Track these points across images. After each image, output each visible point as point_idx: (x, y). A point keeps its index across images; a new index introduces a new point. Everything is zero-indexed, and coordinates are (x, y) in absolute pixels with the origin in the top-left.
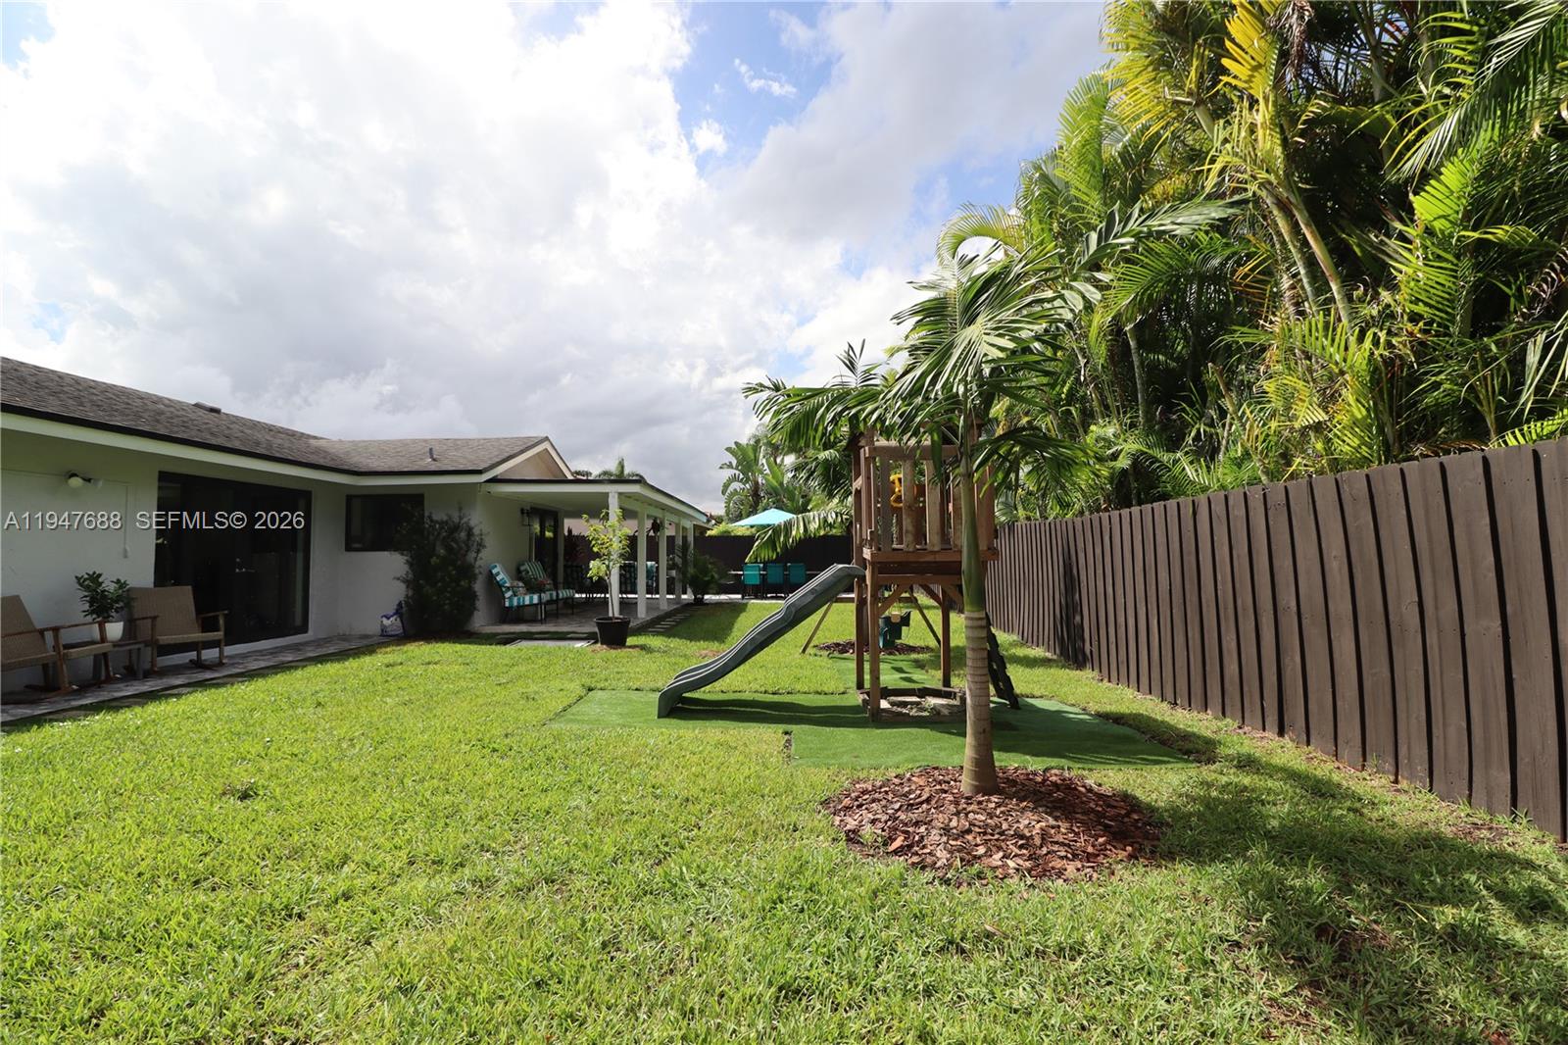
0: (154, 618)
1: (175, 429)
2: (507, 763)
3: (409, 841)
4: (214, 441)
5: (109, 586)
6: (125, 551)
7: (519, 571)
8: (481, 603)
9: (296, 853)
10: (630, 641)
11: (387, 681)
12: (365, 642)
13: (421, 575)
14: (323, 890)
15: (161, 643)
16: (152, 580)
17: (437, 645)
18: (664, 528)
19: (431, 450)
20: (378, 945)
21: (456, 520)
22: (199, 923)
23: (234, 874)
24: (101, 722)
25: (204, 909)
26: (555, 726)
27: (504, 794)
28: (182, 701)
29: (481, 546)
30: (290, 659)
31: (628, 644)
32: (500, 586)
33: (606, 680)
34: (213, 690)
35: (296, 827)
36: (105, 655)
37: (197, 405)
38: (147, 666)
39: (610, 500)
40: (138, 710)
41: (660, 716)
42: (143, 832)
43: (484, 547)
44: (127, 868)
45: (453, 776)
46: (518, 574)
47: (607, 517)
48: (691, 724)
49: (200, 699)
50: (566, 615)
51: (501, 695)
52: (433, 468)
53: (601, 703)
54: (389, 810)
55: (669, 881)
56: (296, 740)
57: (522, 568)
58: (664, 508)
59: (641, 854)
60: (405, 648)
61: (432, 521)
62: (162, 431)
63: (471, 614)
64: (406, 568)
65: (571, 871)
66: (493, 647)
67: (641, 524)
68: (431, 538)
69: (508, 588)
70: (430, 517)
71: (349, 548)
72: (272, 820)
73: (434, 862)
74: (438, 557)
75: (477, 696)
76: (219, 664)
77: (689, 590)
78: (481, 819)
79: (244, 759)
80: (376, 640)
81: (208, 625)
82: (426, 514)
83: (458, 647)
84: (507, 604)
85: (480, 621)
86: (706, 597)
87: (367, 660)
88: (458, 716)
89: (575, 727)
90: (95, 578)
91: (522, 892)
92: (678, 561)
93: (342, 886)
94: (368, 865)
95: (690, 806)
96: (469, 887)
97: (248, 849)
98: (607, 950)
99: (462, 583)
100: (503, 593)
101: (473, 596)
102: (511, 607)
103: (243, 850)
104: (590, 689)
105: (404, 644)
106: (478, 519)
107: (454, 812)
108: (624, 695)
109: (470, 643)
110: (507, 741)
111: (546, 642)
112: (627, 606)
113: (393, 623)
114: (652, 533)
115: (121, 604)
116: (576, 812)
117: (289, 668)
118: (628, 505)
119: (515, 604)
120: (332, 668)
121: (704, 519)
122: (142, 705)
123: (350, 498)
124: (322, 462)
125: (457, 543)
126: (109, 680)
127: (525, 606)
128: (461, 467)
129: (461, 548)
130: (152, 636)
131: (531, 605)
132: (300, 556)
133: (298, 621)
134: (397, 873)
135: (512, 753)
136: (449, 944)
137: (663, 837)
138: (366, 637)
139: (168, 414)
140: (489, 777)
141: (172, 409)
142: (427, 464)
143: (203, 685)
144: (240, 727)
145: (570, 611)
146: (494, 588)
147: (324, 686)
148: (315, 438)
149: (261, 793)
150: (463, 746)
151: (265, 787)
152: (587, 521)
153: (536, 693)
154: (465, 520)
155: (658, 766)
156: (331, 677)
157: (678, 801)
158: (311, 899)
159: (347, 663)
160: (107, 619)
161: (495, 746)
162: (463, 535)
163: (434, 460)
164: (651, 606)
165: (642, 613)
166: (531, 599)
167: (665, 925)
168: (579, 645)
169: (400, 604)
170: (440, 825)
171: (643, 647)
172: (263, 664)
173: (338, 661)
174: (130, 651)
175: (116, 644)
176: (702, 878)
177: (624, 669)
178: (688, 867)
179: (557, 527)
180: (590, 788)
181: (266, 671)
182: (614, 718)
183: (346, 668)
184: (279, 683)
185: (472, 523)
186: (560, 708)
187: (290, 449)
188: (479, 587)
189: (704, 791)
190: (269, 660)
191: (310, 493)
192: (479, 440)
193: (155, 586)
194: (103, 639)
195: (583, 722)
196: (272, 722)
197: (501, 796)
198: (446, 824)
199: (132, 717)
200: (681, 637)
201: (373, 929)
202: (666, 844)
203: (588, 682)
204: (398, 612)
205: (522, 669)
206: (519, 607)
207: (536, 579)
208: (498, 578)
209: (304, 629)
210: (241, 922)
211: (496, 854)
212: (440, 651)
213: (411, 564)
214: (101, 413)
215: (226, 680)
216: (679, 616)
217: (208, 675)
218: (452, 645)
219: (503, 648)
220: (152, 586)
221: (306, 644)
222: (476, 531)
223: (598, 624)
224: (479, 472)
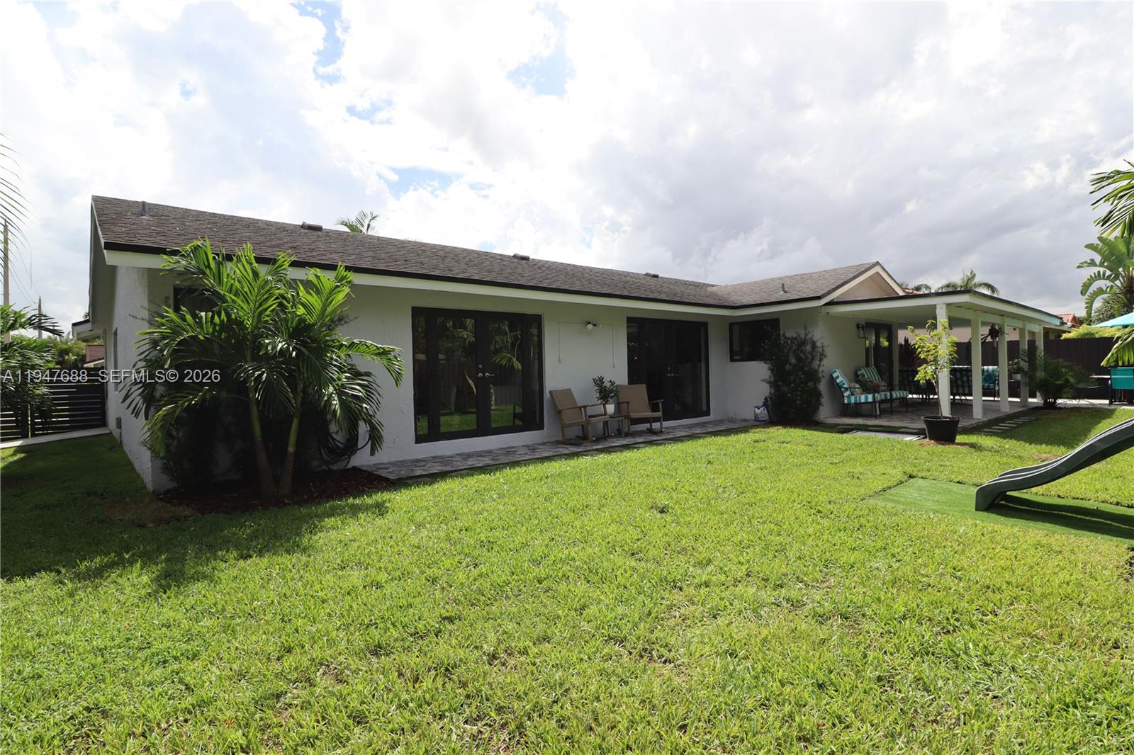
0: (628, 403)
1: (633, 291)
2: (826, 522)
3: (748, 561)
4: (651, 296)
5: (607, 384)
6: (614, 364)
7: (856, 375)
8: (825, 400)
9: (683, 551)
10: (959, 438)
11: (752, 452)
12: (744, 424)
13: (780, 378)
14: (694, 577)
15: (632, 417)
16: (627, 381)
17: (791, 430)
18: (1003, 333)
19: (783, 285)
20: (720, 621)
21: (803, 336)
22: (630, 577)
23: (650, 555)
24: (602, 458)
25: (634, 569)
26: (872, 502)
27: (820, 544)
28: (639, 451)
29: (823, 356)
30: (698, 432)
31: (956, 441)
32: (840, 387)
33: (928, 470)
34: (655, 447)
35: (686, 535)
36: (607, 422)
37: (647, 274)
38: (626, 430)
39: (938, 311)
40: (619, 454)
41: (977, 509)
42: (612, 521)
43: (825, 356)
44: (604, 538)
45: (784, 523)
46: (857, 378)
47: (934, 326)
48: (1012, 521)
49: (649, 451)
50: (899, 412)
51: (832, 471)
52: (784, 298)
53: (919, 489)
54: (739, 537)
55: (952, 651)
56: (693, 483)
57: (859, 373)
58: (1002, 314)
59: (930, 620)
60: (768, 430)
61: (785, 338)
62: (626, 293)
63: (817, 408)
64: (769, 373)
65: (864, 615)
66: (833, 434)
67: (975, 332)
68: (786, 351)
69: (846, 389)
70: (784, 335)
71: (732, 360)
72: (674, 529)
73: (763, 579)
74: (791, 364)
75: (813, 470)
76: (660, 432)
77: (1038, 394)
78: (799, 558)
79: (665, 489)
80: (751, 423)
81: (654, 408)
82: (781, 333)
83: (806, 432)
84: (846, 401)
85: (825, 413)
86: (1059, 401)
87: (743, 436)
88: (797, 482)
89: (889, 505)
90: (601, 379)
91: (822, 619)
92: (1024, 365)
93: (704, 578)
94: (721, 569)
95: (990, 593)
96: (784, 604)
97: (659, 542)
98: (882, 683)
99: (809, 384)
100: (842, 393)
101: (819, 395)
102: (849, 404)
103: (656, 542)
104: (911, 477)
105: (768, 428)
106: (820, 335)
107: (782, 549)
108: (944, 486)
109: (815, 430)
110: (830, 507)
111: (877, 434)
112: (960, 408)
113: (762, 412)
114: (989, 339)
115: (613, 394)
116: (875, 572)
117: (696, 438)
118: (959, 314)
119: (853, 401)
120: (720, 440)
121: (1057, 322)
122: (621, 451)
123: (731, 325)
124: (712, 302)
125: (804, 354)
126: (610, 436)
127: (861, 403)
128: (805, 296)
129: (808, 358)
130: (628, 413)
131: (866, 403)
132: (703, 365)
133: (704, 409)
134: (739, 579)
135: (832, 516)
136: (763, 636)
137: (954, 612)
138: (745, 420)
139: (631, 283)
140: (811, 531)
141: (633, 279)
142: (781, 296)
143: (651, 443)
144: (665, 471)
145: (905, 409)
146: (835, 388)
147: (714, 451)
148: (712, 286)
149: (670, 511)
150: (795, 504)
151: (672, 508)
152: (913, 331)
153: (861, 473)
154: (810, 336)
155: (963, 551)
156: (719, 446)
157: (978, 586)
158: (687, 580)
159: (730, 438)
160: (607, 402)
161: (820, 508)
162: (809, 347)
163: (786, 292)
164: (986, 408)
165: (978, 414)
166: (866, 398)
167: (940, 683)
168: (909, 438)
169: (766, 399)
170: (771, 555)
171: (973, 446)
172: (683, 434)
173: (725, 436)
174: (619, 420)
175: (611, 417)
176: (988, 659)
177: (947, 463)
178: (976, 645)
179: (891, 337)
180: (893, 556)
181: (683, 438)
182: (930, 504)
183: (728, 441)
184: (689, 446)
185: (815, 338)
186: (880, 488)
187: (694, 295)
188: (823, 387)
189: (1008, 583)
190: (687, 431)
191: (706, 323)
192: (820, 272)
193: (629, 384)
194: (605, 414)
195: (899, 502)
196: (681, 471)
197: (817, 546)
198: (775, 556)
199: (616, 457)
200: (1018, 439)
201: (719, 610)
202: (957, 620)
203: (910, 470)
204: (765, 404)
205: (853, 453)
206: (856, 404)
207: (872, 382)
208: (838, 381)
209: (708, 413)
210: (651, 582)
211: (807, 585)
212: (792, 434)
213: (772, 370)
214: (598, 287)
215: (663, 441)
216: (1025, 419)
217: (655, 438)
218: (802, 430)
219: (840, 436)
220: (627, 384)
221: (709, 423)
222: (819, 344)
223: (926, 422)
224: (819, 298)
